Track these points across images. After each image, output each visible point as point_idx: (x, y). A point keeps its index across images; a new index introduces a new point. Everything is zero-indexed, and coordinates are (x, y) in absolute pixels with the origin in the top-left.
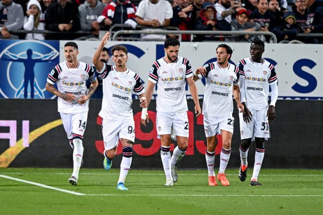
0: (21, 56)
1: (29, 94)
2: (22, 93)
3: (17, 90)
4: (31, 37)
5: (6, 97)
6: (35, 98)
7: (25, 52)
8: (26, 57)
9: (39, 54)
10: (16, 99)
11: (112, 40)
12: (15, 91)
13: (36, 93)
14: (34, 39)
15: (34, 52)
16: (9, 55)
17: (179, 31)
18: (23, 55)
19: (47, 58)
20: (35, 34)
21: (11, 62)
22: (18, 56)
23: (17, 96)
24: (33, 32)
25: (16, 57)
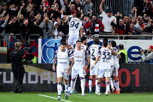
3: (51, 60)
5: (46, 63)
7: (54, 44)
8: (54, 46)
10: (50, 64)
11: (90, 39)
15: (58, 44)
20: (58, 37)
21: (48, 48)
22: (51, 45)
23: (51, 62)
24: (57, 36)
25: (50, 46)
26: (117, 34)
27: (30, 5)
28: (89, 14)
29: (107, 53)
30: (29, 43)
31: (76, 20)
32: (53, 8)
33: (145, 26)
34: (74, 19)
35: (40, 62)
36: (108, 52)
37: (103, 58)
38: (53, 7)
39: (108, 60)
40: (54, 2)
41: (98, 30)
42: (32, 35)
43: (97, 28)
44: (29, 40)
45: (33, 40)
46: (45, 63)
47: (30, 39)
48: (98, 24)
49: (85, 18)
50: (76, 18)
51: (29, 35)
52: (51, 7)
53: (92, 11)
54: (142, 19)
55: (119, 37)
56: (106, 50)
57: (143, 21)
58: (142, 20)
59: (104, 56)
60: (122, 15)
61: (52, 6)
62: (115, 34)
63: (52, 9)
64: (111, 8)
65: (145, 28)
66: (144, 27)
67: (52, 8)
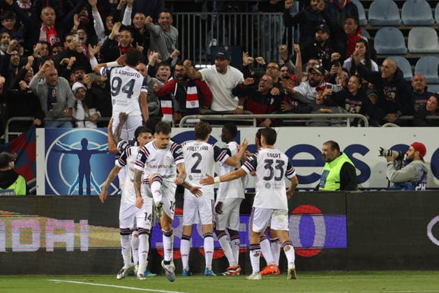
0: (74, 146)
1: (85, 190)
2: (77, 189)
3: (71, 186)
4: (83, 125)
5: (58, 194)
6: (92, 194)
7: (80, 142)
8: (80, 148)
9: (96, 144)
10: (70, 196)
11: (178, 127)
12: (69, 188)
13: (93, 189)
14: (85, 127)
15: (89, 142)
16: (61, 145)
17: (252, 115)
18: (76, 145)
19: (105, 149)
20: (86, 122)
21: (63, 154)
22: (71, 147)
23: (71, 192)
24: (84, 121)
25: (69, 148)
26: (249, 112)
27: (5, 37)
28: (170, 60)
29: (275, 161)
30: (7, 141)
31: (125, 73)
32: (71, 43)
33: (327, 91)
34: (118, 71)
35: (41, 191)
36: (278, 159)
37: (266, 179)
38: (70, 41)
39: (278, 182)
40: (74, 28)
41: (197, 104)
42: (15, 118)
43: (192, 98)
44: (7, 133)
45: (19, 134)
46: (54, 193)
47: (9, 131)
48: (195, 88)
49: (162, 69)
50: (126, 68)
51: (7, 121)
52: (65, 41)
53: (178, 52)
54: (318, 71)
55: (255, 121)
56: (272, 155)
57: (319, 77)
58: (318, 74)
59: (267, 173)
60: (263, 60)
61: (68, 38)
62: (246, 112)
63: (68, 48)
64: (224, 44)
65: (327, 95)
66: (325, 93)
67: (67, 44)
